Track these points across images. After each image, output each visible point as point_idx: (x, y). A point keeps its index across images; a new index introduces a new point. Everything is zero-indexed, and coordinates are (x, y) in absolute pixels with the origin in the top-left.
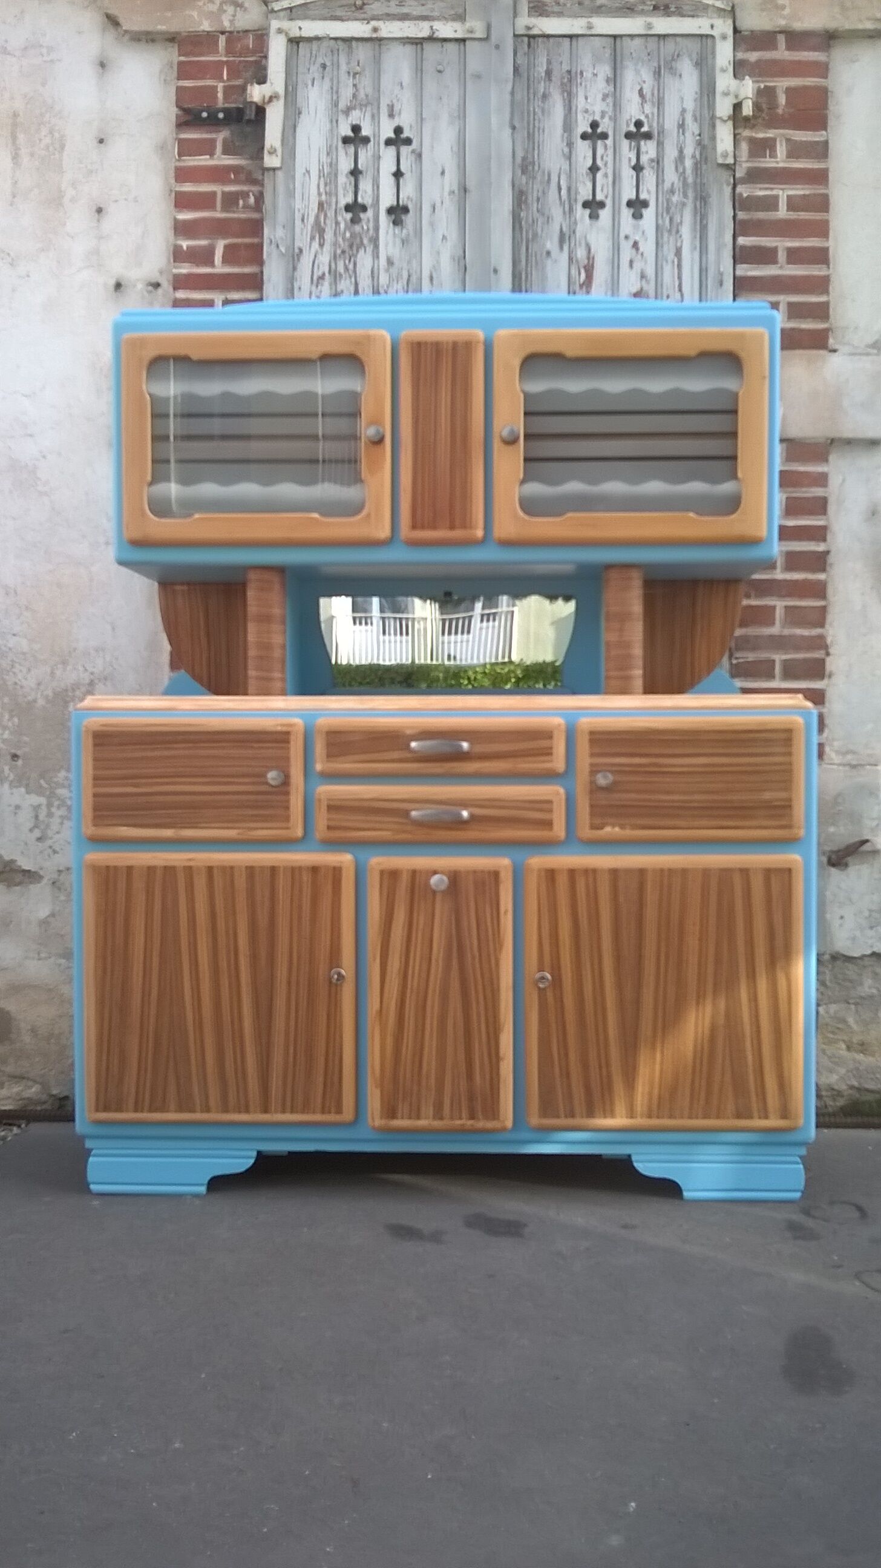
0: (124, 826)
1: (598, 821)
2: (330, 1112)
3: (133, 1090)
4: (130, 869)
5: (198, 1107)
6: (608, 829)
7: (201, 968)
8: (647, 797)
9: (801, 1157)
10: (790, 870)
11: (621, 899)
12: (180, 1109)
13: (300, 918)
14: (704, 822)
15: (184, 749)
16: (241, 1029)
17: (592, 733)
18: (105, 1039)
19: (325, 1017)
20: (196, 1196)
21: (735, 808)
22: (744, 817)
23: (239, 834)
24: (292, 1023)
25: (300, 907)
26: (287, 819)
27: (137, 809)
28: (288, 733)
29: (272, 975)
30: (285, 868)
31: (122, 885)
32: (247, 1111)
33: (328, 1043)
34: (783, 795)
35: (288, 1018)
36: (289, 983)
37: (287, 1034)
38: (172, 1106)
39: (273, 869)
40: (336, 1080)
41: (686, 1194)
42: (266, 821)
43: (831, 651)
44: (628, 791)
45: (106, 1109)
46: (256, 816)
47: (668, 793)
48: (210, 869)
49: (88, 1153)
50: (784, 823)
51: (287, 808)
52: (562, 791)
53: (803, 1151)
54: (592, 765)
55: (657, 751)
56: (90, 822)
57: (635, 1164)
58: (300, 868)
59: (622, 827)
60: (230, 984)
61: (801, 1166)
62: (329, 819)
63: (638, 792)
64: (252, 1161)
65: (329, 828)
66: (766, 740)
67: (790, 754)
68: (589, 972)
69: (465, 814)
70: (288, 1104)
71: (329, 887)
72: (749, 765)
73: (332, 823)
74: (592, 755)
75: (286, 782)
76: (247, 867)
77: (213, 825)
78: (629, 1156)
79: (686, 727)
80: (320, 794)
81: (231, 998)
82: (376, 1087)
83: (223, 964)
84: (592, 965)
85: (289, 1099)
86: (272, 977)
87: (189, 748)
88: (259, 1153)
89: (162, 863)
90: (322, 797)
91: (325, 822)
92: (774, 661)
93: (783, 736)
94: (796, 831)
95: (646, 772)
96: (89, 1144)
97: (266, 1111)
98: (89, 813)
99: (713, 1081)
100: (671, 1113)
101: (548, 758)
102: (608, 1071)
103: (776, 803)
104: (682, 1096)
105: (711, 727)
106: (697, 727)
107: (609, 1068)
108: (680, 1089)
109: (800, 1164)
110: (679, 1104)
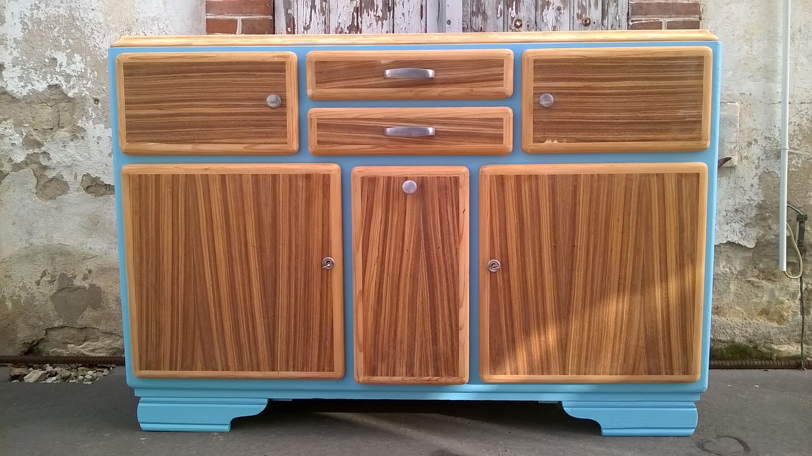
0: (152, 142)
1: (539, 135)
2: (324, 370)
3: (168, 355)
4: (158, 177)
5: (220, 367)
6: (548, 142)
7: (218, 258)
8: (580, 114)
9: (696, 403)
10: (698, 175)
11: (559, 200)
12: (205, 368)
13: (297, 216)
14: (628, 136)
15: (197, 77)
16: (252, 305)
17: (535, 61)
18: (144, 313)
19: (319, 297)
20: (222, 433)
21: (655, 123)
22: (661, 131)
23: (244, 148)
24: (293, 300)
25: (297, 208)
26: (285, 135)
27: (162, 128)
28: (283, 63)
29: (276, 262)
30: (283, 175)
31: (152, 190)
32: (259, 370)
33: (320, 317)
34: (694, 112)
35: (289, 296)
36: (289, 269)
37: (289, 307)
38: (199, 365)
39: (274, 177)
40: (328, 345)
41: (604, 432)
42: (267, 137)
43: (703, 16)
44: (565, 110)
45: (148, 368)
46: (259, 133)
47: (598, 111)
48: (223, 177)
49: (137, 400)
50: (694, 135)
51: (285, 126)
52: (510, 110)
53: (698, 398)
54: (535, 88)
55: (590, 76)
56: (125, 141)
57: (565, 409)
58: (296, 175)
59: (560, 140)
60: (242, 269)
61: (696, 409)
62: (318, 135)
63: (574, 111)
64: (265, 406)
65: (319, 142)
66: (682, 66)
67: (701, 78)
68: (531, 260)
69: (431, 130)
70: (291, 363)
71: (321, 191)
72: (667, 87)
73: (322, 139)
74: (535, 80)
75: (283, 104)
76: (252, 175)
77: (225, 141)
78: (560, 402)
79: (615, 55)
80: (311, 115)
81: (243, 280)
82: (360, 351)
83: (236, 253)
84: (534, 252)
85: (291, 358)
86: (276, 264)
87: (203, 77)
88: (270, 401)
89: (183, 172)
90: (313, 117)
91: (316, 139)
93: (696, 62)
94: (704, 142)
95: (581, 94)
96: (137, 393)
97: (273, 370)
98: (124, 132)
99: (630, 345)
100: (595, 371)
101: (499, 83)
102: (546, 337)
103: (688, 119)
104: (605, 357)
105: (636, 55)
106: (624, 55)
107: (547, 336)
108: (603, 352)
109: (693, 407)
110: (602, 363)
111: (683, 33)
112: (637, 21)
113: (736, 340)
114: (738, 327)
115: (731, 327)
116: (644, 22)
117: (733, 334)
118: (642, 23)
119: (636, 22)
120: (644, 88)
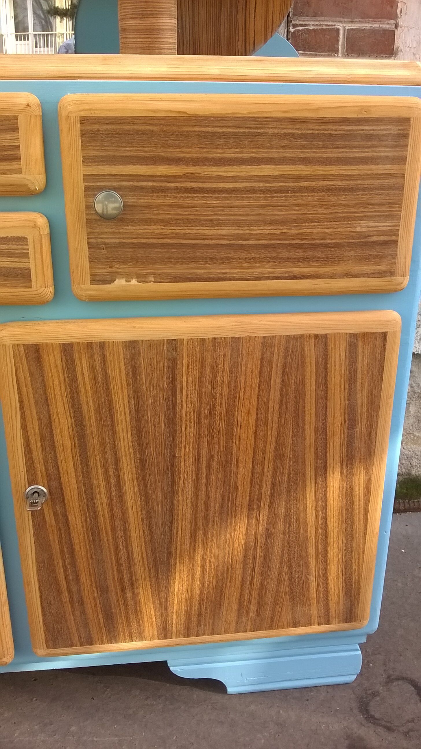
1: (102, 270)
6: (120, 282)
8: (178, 230)
9: (361, 645)
10: (385, 335)
11: (144, 383)
14: (267, 269)
17: (84, 121)
21: (315, 246)
22: (326, 261)
34: (386, 225)
41: (230, 690)
43: (400, 22)
44: (148, 222)
47: (212, 223)
50: (383, 267)
52: (41, 221)
53: (364, 640)
54: (87, 177)
55: (195, 153)
57: (171, 669)
59: (142, 279)
61: (360, 652)
63: (167, 223)
66: (369, 137)
67: (402, 160)
68: (102, 482)
72: (339, 177)
74: (87, 160)
78: (166, 662)
79: (243, 112)
84: (106, 470)
92: (338, 30)
93: (395, 129)
94: (399, 279)
95: (178, 190)
99: (266, 592)
100: (213, 629)
101: (13, 165)
102: (133, 593)
103: (374, 238)
104: (227, 610)
105: (284, 112)
106: (263, 112)
107: (136, 590)
108: (226, 604)
109: (357, 650)
110: (224, 620)
111: (373, 67)
112: (301, 25)
113: (413, 472)
114: (416, 457)
115: (407, 458)
116: (311, 28)
117: (409, 465)
118: (308, 30)
119: (300, 28)
120: (298, 178)
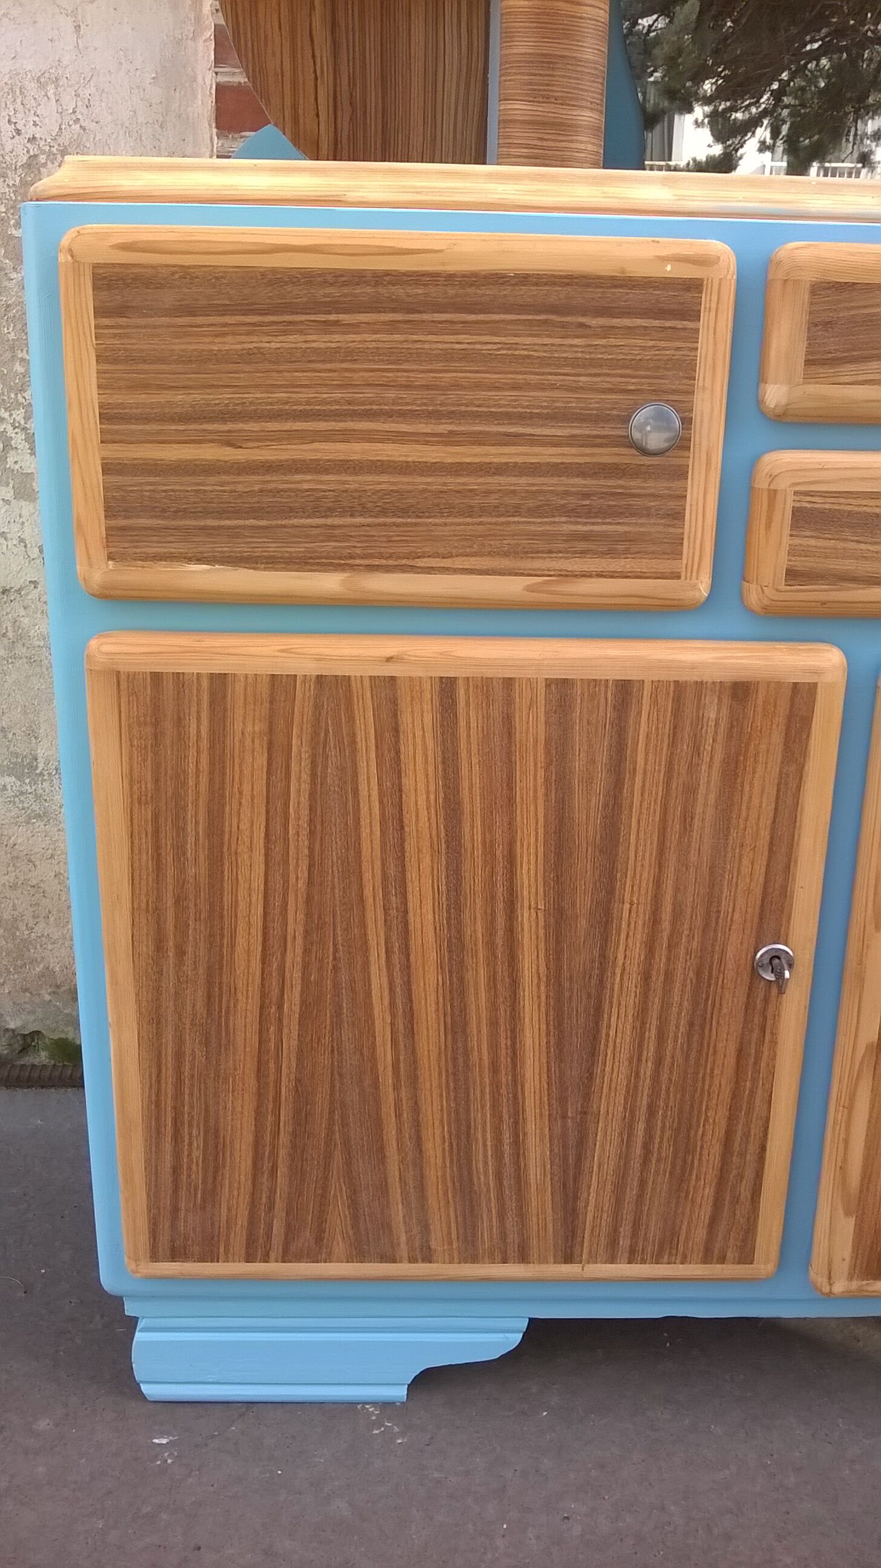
0: (200, 560)
2: (722, 1260)
3: (242, 1220)
4: (220, 682)
5: (403, 1250)
7: (415, 942)
12: (359, 1254)
13: (687, 818)
15: (372, 328)
16: (517, 1081)
18: (169, 1103)
19: (731, 1060)
20: (386, 1406)
23: (530, 589)
24: (647, 1069)
25: (691, 790)
26: (674, 547)
27: (237, 513)
28: (694, 286)
29: (603, 956)
30: (656, 685)
31: (198, 727)
32: (523, 1258)
33: (732, 1118)
35: (636, 1058)
36: (646, 977)
37: (632, 1092)
38: (340, 1246)
39: (625, 690)
40: (745, 1192)
42: (611, 553)
45: (176, 1254)
46: (585, 537)
48: (447, 686)
49: (133, 1322)
51: (678, 516)
56: (99, 553)
58: (700, 685)
60: (492, 980)
62: (792, 552)
64: (517, 1338)
65: (792, 575)
70: (624, 1242)
71: (777, 738)
73: (802, 564)
75: (682, 443)
76: (549, 683)
77: (459, 563)
80: (773, 478)
81: (493, 1006)
82: (848, 1213)
83: (475, 929)
85: (625, 1230)
86: (604, 961)
87: (393, 327)
88: (532, 1321)
89: (312, 669)
90: (782, 484)
91: (783, 561)
96: (130, 1309)
97: (568, 1259)
98: (96, 526)
